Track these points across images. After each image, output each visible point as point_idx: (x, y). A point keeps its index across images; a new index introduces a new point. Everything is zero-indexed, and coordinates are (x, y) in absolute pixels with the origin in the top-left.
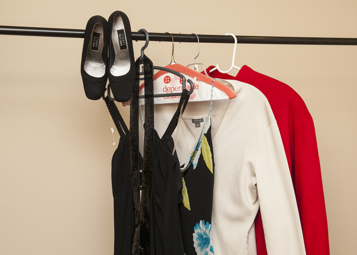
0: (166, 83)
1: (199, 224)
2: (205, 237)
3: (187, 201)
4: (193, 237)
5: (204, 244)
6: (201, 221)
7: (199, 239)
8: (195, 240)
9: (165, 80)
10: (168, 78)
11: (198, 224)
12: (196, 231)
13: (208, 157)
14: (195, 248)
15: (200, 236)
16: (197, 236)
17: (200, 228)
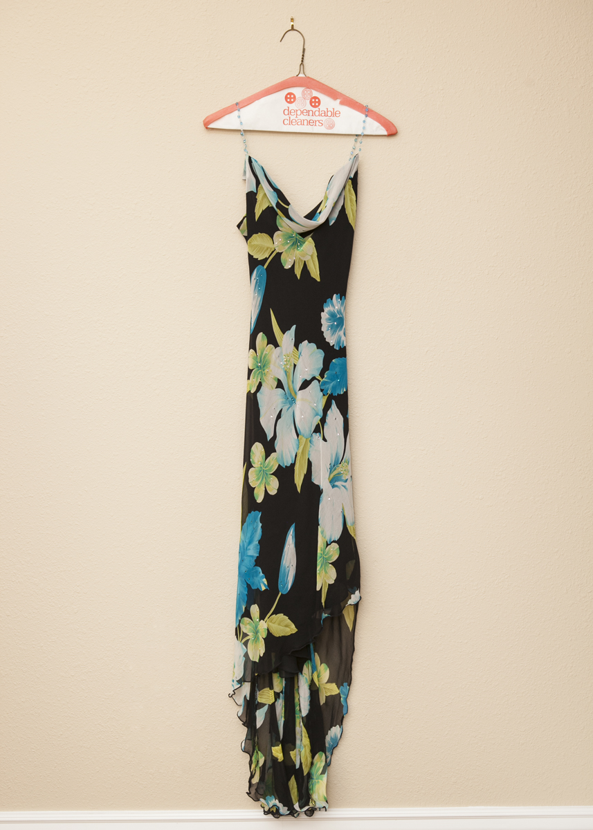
0: (288, 102)
1: (332, 299)
2: (338, 316)
3: (315, 269)
4: (321, 318)
5: (338, 326)
6: (335, 295)
7: (330, 320)
8: (323, 321)
9: (286, 98)
10: (292, 96)
11: (330, 299)
12: (326, 309)
13: (352, 210)
14: (323, 332)
15: (333, 315)
16: (327, 316)
17: (333, 305)
